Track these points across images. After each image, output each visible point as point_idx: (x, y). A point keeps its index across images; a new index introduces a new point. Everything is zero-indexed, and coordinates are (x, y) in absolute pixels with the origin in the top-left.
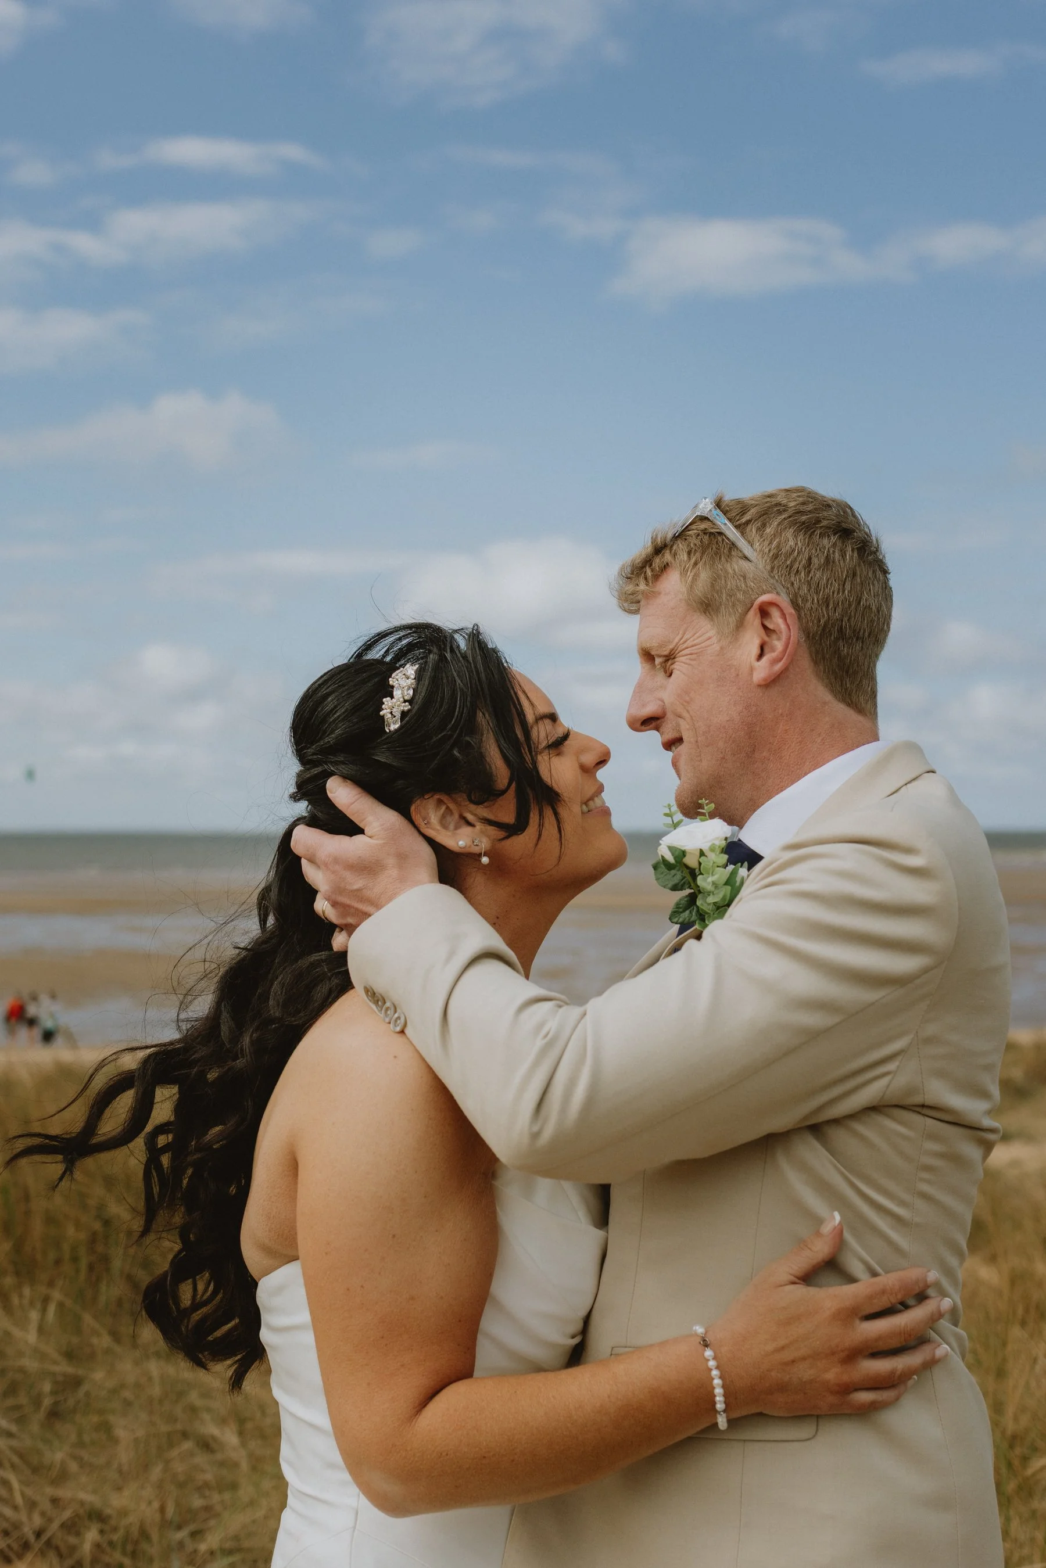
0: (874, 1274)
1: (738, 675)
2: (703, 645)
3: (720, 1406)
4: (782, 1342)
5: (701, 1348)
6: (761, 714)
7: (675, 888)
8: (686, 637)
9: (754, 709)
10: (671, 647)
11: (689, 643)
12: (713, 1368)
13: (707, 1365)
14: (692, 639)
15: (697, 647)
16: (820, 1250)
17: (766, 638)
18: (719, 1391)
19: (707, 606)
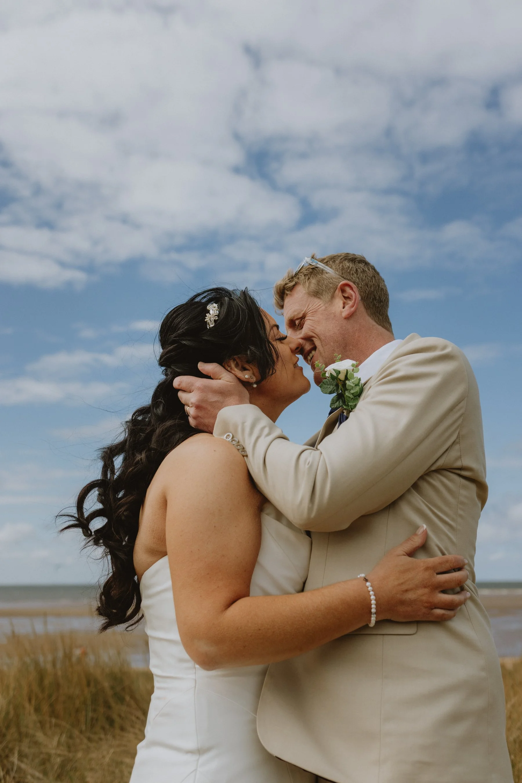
0: (443, 554)
1: (335, 316)
2: (317, 308)
3: (373, 610)
4: (402, 581)
5: (364, 582)
6: (348, 330)
7: (330, 393)
8: (309, 307)
9: (344, 328)
10: (303, 312)
11: (311, 309)
12: (371, 591)
13: (368, 589)
14: (312, 307)
15: (315, 309)
16: (417, 541)
17: (345, 301)
18: (373, 602)
19: (316, 294)
